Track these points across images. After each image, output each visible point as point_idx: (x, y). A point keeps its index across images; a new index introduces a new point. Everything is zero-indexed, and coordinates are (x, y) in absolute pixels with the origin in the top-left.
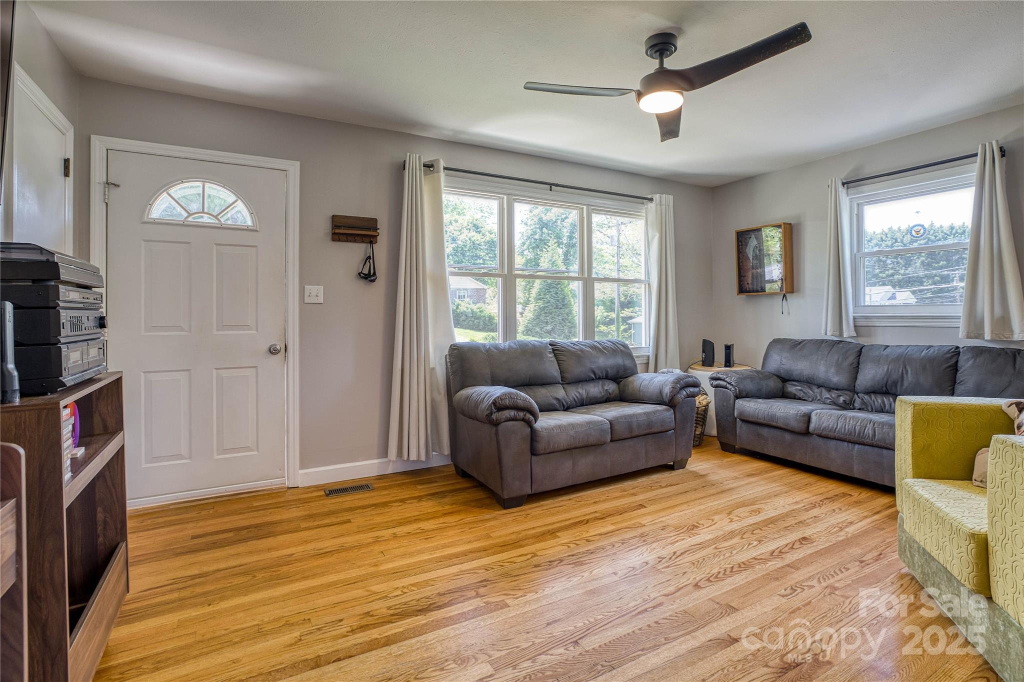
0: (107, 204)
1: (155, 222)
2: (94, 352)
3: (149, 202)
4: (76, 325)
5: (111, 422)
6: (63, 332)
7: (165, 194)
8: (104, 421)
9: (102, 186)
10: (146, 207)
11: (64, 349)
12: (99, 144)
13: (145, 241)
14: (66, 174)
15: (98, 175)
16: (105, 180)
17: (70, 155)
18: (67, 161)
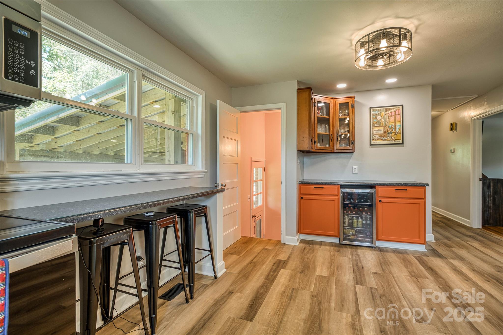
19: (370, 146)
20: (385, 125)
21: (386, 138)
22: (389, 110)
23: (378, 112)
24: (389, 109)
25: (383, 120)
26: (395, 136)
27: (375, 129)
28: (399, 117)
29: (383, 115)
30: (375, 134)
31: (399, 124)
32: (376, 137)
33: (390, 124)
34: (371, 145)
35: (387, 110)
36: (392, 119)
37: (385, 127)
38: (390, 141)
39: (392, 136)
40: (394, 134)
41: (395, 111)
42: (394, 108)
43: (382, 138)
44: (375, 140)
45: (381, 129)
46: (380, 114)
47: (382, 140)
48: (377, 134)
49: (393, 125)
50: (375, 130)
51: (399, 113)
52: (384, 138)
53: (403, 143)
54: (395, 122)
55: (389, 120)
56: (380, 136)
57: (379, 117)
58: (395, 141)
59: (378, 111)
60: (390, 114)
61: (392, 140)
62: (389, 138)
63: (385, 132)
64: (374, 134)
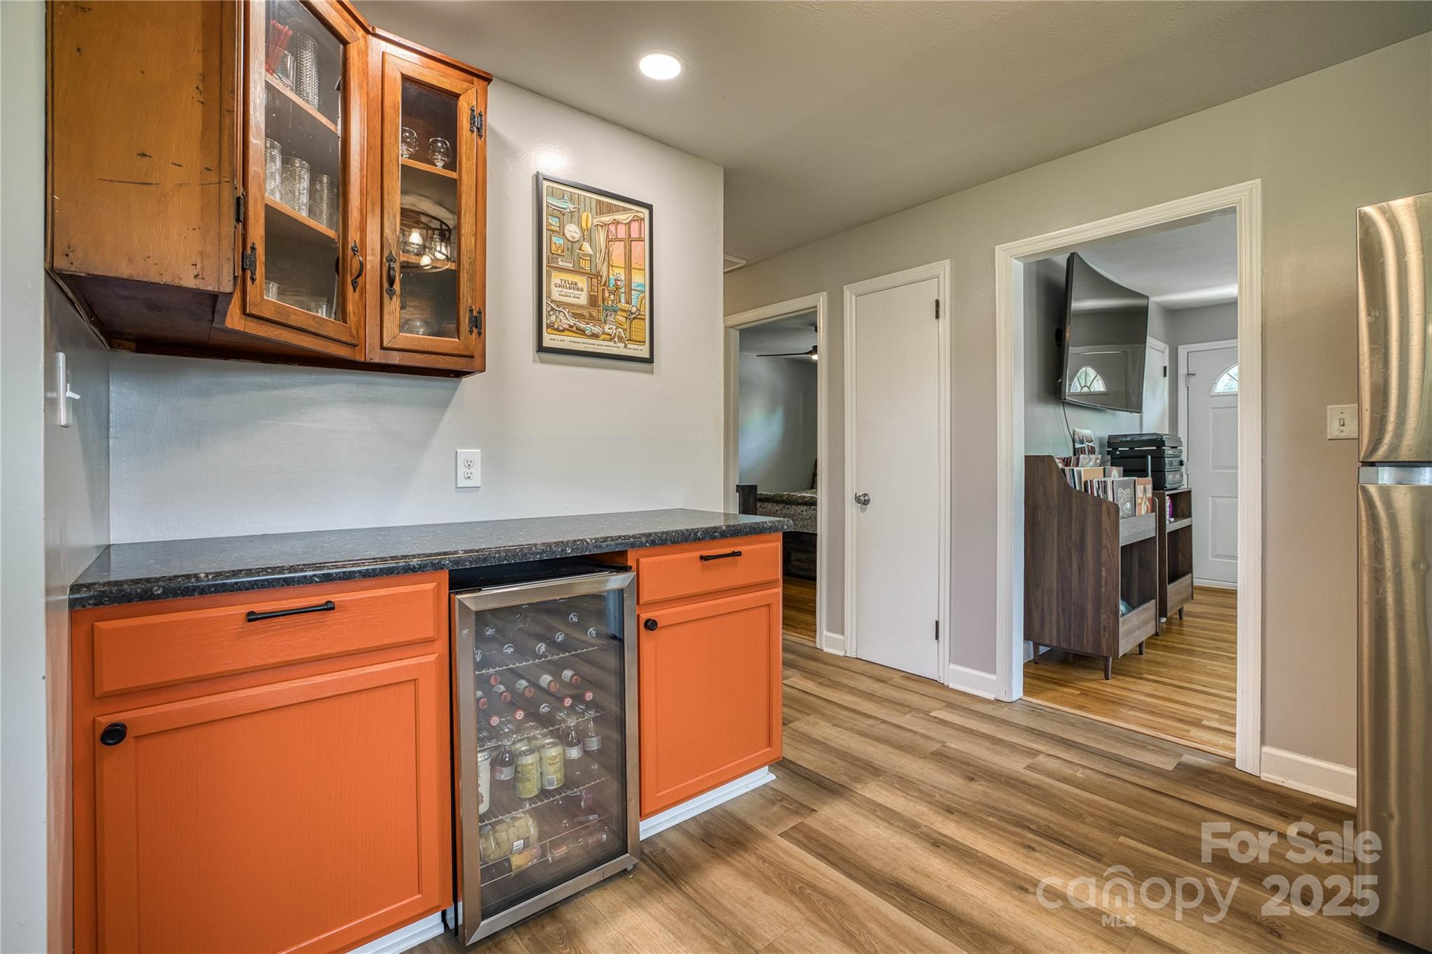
0: (1188, 388)
1: (1219, 395)
2: (1178, 476)
3: (1214, 383)
4: (1171, 464)
5: (1186, 513)
6: (1167, 467)
7: (1226, 375)
8: (1183, 512)
9: (1184, 377)
10: (1212, 385)
11: (1166, 473)
12: (1183, 351)
13: (1212, 408)
14: (1165, 376)
15: (1182, 371)
16: (1186, 373)
17: (1167, 364)
18: (1165, 368)
19: (536, 355)
20: (593, 272)
21: (597, 330)
22: (609, 212)
23: (571, 207)
24: (610, 210)
25: (586, 247)
26: (626, 326)
27: (557, 278)
28: (640, 250)
29: (589, 225)
30: (559, 304)
31: (639, 279)
32: (561, 316)
33: (611, 272)
34: (541, 348)
35: (602, 209)
36: (618, 249)
37: (595, 281)
38: (611, 343)
39: (619, 325)
40: (625, 314)
41: (629, 223)
42: (625, 210)
43: (582, 326)
44: (557, 330)
45: (580, 285)
46: (576, 214)
47: (581, 332)
48: (566, 305)
49: (623, 278)
50: (559, 282)
51: (640, 233)
52: (590, 328)
53: (650, 360)
54: (629, 268)
55: (608, 253)
56: (575, 315)
57: (572, 231)
58: (626, 346)
59: (571, 199)
60: (612, 228)
61: (616, 339)
62: (606, 328)
63: (593, 301)
64: (553, 301)
